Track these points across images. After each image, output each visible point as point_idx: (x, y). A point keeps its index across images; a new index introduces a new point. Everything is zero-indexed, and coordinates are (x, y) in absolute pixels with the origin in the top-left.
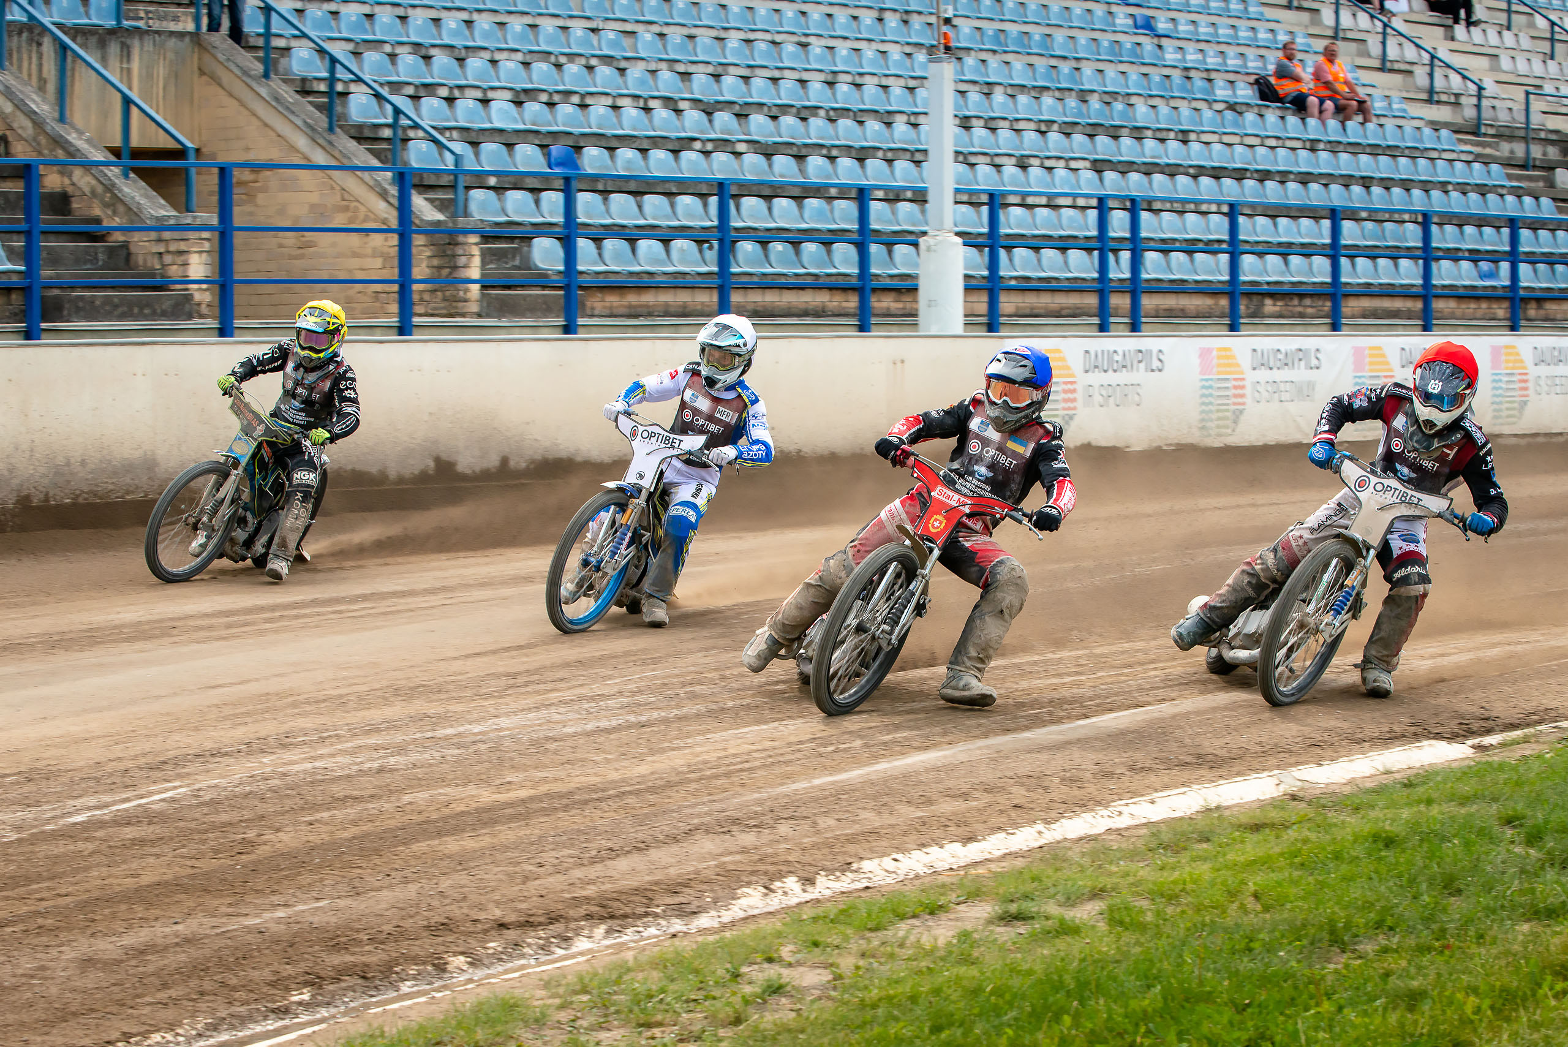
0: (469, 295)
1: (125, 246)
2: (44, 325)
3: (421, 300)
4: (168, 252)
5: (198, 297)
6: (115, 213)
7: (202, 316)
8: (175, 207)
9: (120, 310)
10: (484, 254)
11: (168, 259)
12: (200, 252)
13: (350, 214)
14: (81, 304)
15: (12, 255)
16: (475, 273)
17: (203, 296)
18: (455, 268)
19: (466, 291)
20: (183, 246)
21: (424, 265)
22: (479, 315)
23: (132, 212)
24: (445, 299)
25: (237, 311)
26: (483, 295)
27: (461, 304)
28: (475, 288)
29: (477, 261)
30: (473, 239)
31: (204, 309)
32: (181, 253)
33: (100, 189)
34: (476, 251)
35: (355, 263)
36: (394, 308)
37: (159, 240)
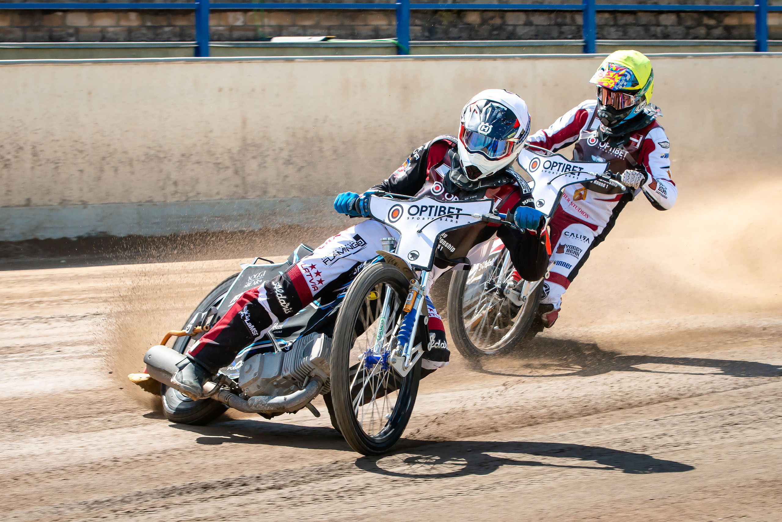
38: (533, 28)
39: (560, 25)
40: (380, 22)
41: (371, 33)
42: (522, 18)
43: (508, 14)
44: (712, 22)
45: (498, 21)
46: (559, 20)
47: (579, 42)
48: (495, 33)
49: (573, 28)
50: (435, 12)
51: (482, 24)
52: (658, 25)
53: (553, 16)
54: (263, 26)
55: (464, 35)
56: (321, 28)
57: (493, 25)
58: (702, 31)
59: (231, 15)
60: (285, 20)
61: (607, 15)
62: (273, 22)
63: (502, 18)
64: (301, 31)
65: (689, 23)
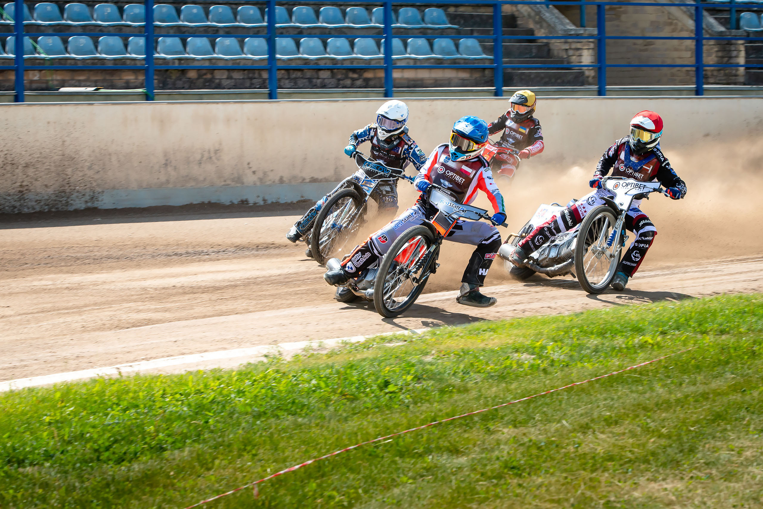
0: (739, 73)
1: (547, 44)
2: (504, 89)
3: (712, 75)
4: (570, 49)
5: (587, 73)
6: (541, 27)
7: (590, 84)
8: (575, 24)
9: (546, 79)
10: (747, 50)
11: (571, 52)
12: (588, 49)
13: (673, 27)
14: (523, 77)
15: (486, 50)
16: (742, 60)
17: (590, 73)
18: (730, 57)
19: (737, 70)
20: (579, 46)
21: (714, 55)
22: (744, 84)
23: (551, 28)
24: (725, 75)
25: (608, 81)
26: (747, 73)
27: (734, 78)
28: (742, 70)
29: (743, 54)
30: (741, 42)
31: (590, 80)
32: (578, 49)
33: (533, 14)
34: (742, 48)
35: (675, 54)
37: (566, 42)
38: (233, 80)
39: (251, 79)
40: (130, 77)
41: (124, 85)
42: (225, 75)
43: (216, 71)
44: (355, 76)
45: (209, 76)
46: (251, 75)
47: (266, 91)
48: (207, 84)
49: (260, 80)
50: (167, 70)
51: (198, 79)
52: (318, 78)
53: (246, 72)
54: (52, 80)
55: (186, 85)
56: (91, 81)
57: (205, 79)
58: (348, 82)
59: (31, 73)
60: (67, 76)
61: (283, 72)
62: (59, 78)
63: (212, 74)
64: (77, 84)
65: (339, 77)
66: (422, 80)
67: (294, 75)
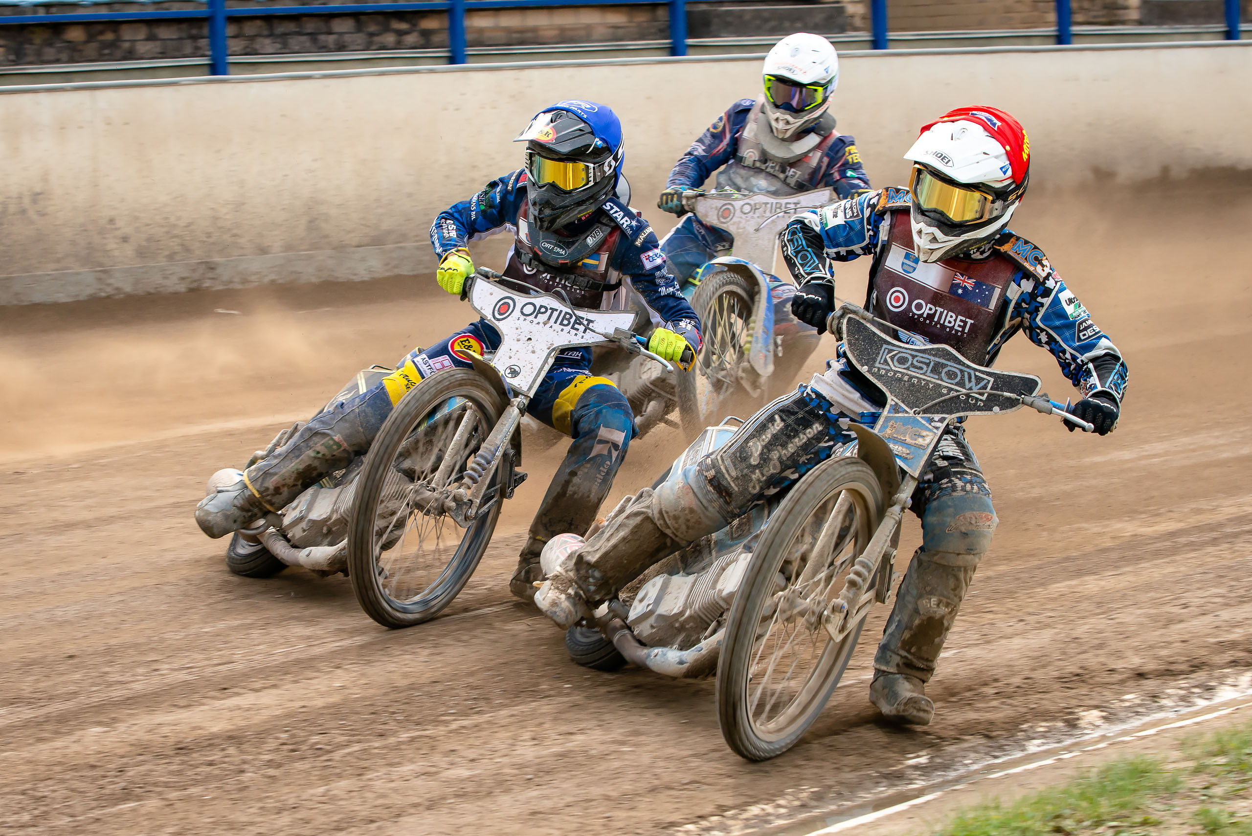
0: (1130, 2)
2: (690, 41)
3: (1080, 7)
5: (850, 9)
7: (856, 29)
9: (773, 23)
14: (729, 19)
17: (856, 9)
22: (1140, 23)
25: (890, 23)
26: (1144, 2)
27: (1121, 12)
31: (858, 22)
36: (1052, 17)
66: (535, 30)
67: (280, 28)
